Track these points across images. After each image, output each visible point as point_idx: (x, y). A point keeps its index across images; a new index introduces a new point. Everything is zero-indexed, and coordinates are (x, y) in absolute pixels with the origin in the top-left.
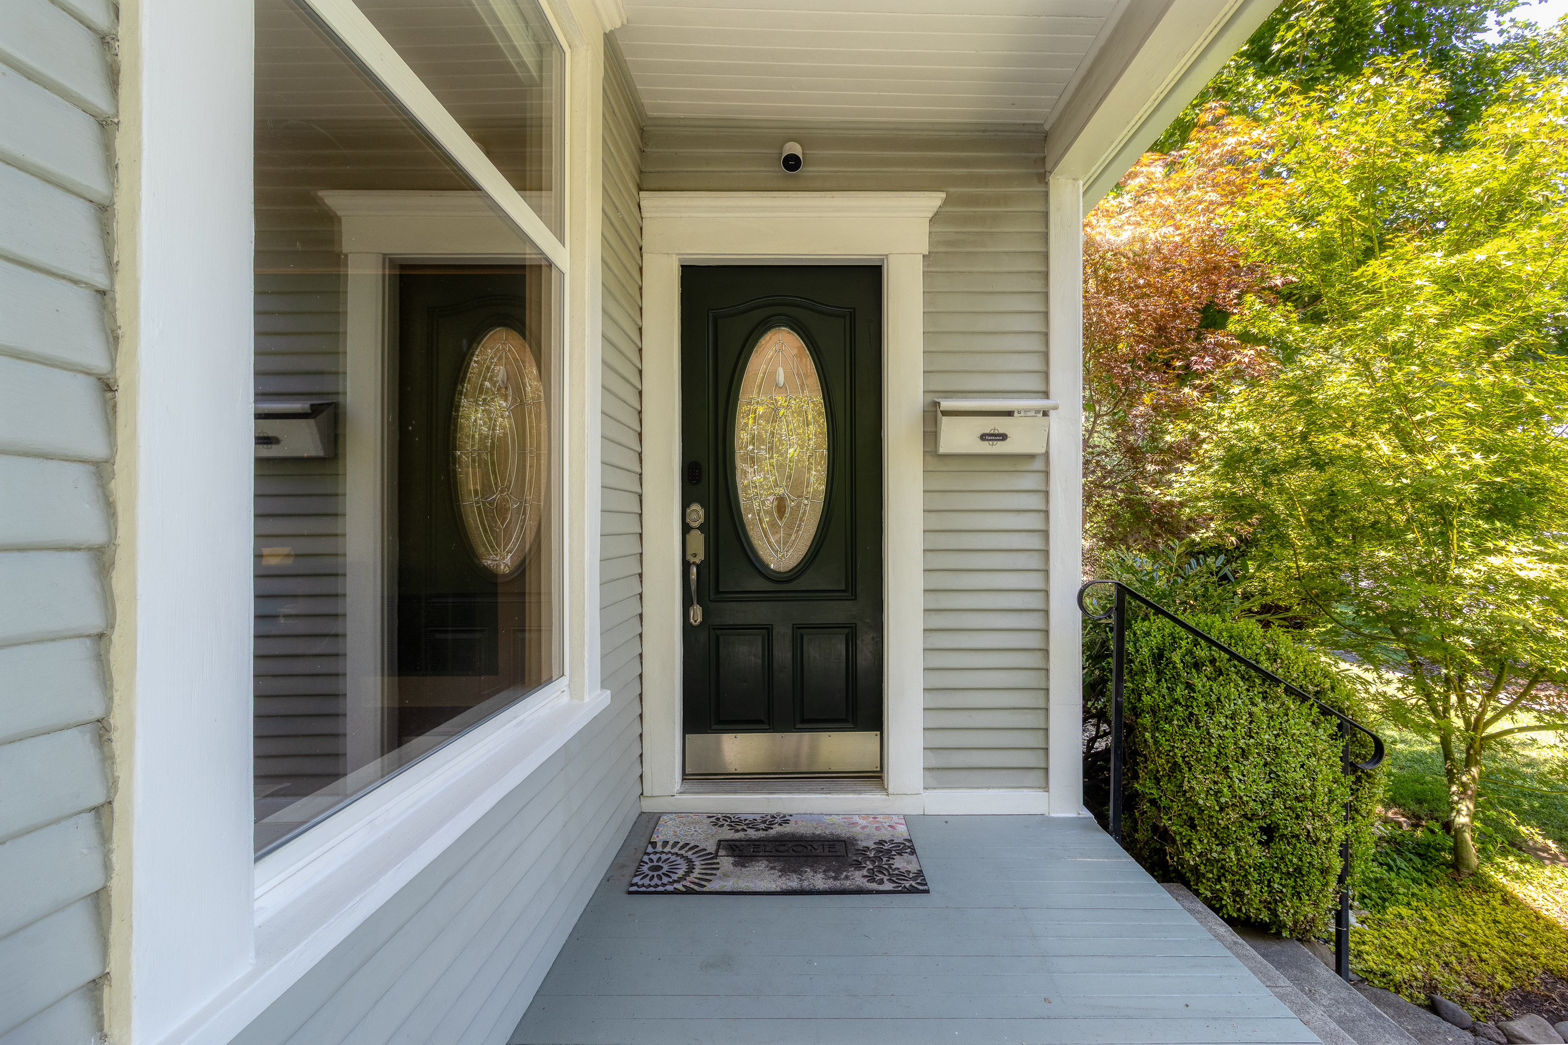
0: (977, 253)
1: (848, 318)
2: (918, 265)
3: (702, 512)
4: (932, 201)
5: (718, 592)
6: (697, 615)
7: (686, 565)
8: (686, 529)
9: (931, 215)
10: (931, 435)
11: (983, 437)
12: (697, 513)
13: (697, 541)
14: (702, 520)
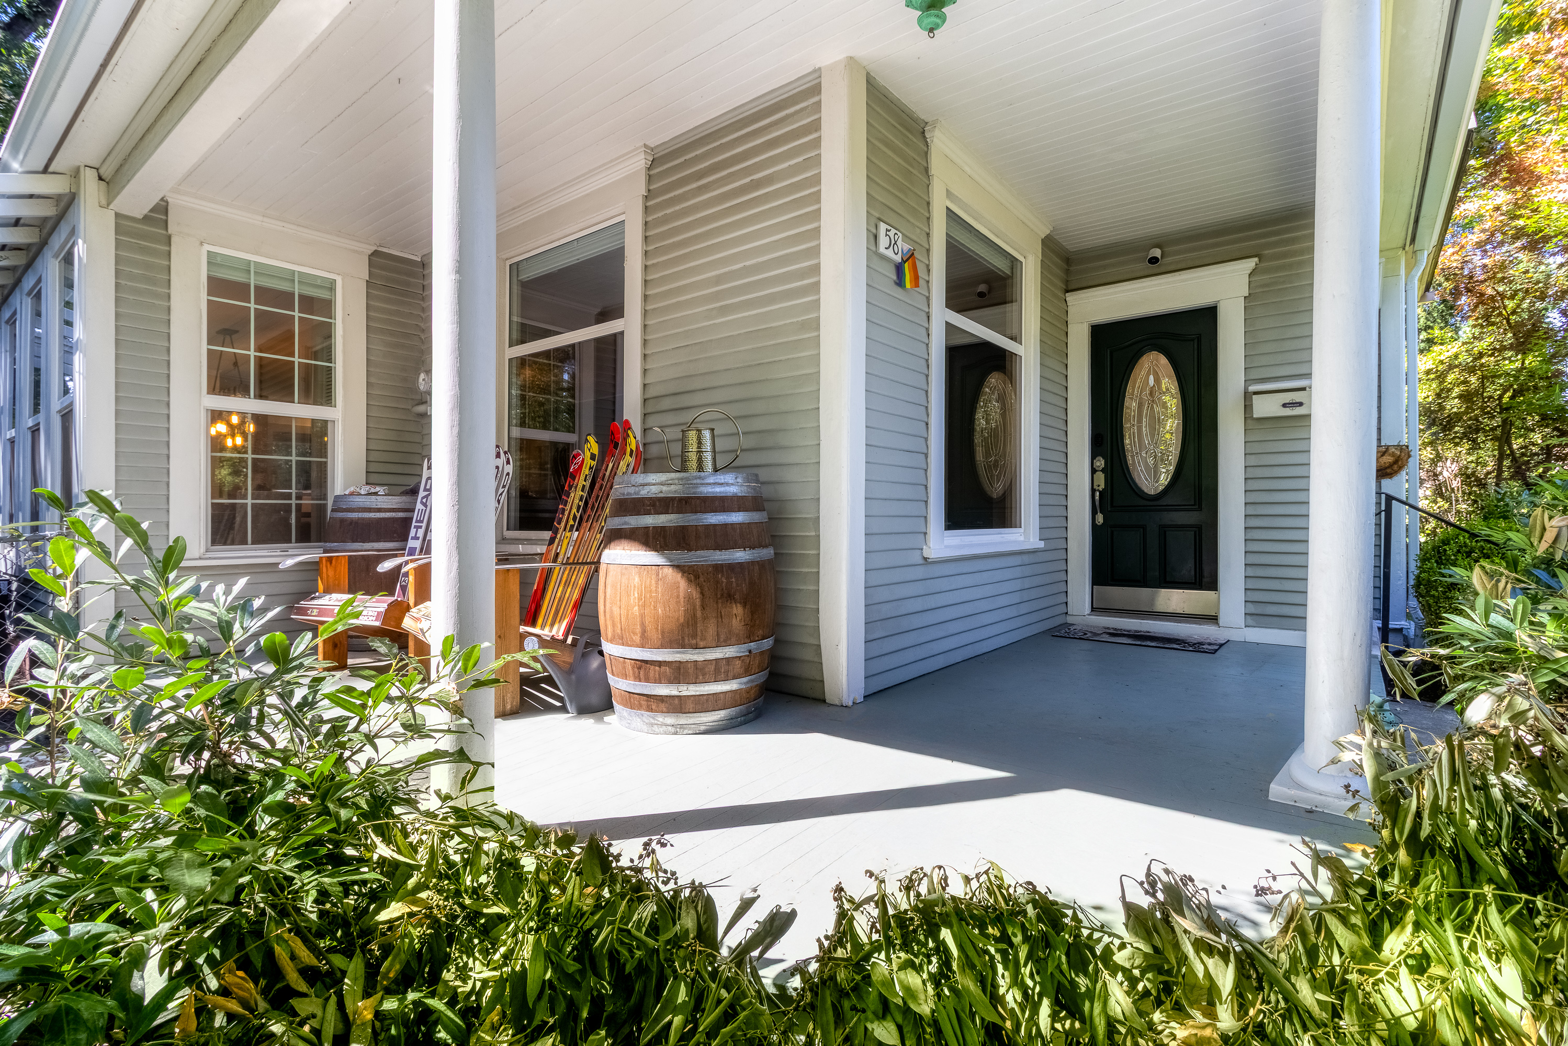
0: (1286, 288)
1: (1196, 341)
2: (1241, 303)
3: (1103, 462)
4: (1250, 264)
5: (1112, 506)
6: (1100, 519)
7: (1093, 491)
8: (1093, 471)
9: (1249, 272)
10: (1248, 407)
11: (1284, 405)
12: (1100, 463)
13: (1100, 478)
14: (1103, 466)
